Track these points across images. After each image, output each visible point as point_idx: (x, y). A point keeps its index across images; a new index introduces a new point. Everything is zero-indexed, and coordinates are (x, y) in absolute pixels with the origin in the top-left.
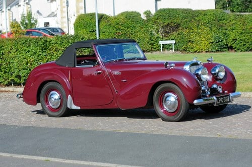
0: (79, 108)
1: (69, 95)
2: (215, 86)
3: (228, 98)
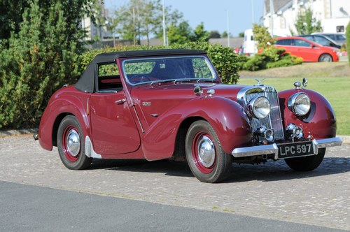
0: (99, 156)
1: (87, 137)
2: (291, 127)
3: (307, 148)
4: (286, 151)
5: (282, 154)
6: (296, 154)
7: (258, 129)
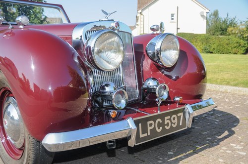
2: (151, 83)
3: (179, 118)
4: (149, 128)
5: (141, 136)
6: (164, 130)
7: (103, 88)
